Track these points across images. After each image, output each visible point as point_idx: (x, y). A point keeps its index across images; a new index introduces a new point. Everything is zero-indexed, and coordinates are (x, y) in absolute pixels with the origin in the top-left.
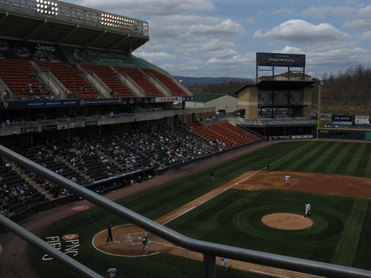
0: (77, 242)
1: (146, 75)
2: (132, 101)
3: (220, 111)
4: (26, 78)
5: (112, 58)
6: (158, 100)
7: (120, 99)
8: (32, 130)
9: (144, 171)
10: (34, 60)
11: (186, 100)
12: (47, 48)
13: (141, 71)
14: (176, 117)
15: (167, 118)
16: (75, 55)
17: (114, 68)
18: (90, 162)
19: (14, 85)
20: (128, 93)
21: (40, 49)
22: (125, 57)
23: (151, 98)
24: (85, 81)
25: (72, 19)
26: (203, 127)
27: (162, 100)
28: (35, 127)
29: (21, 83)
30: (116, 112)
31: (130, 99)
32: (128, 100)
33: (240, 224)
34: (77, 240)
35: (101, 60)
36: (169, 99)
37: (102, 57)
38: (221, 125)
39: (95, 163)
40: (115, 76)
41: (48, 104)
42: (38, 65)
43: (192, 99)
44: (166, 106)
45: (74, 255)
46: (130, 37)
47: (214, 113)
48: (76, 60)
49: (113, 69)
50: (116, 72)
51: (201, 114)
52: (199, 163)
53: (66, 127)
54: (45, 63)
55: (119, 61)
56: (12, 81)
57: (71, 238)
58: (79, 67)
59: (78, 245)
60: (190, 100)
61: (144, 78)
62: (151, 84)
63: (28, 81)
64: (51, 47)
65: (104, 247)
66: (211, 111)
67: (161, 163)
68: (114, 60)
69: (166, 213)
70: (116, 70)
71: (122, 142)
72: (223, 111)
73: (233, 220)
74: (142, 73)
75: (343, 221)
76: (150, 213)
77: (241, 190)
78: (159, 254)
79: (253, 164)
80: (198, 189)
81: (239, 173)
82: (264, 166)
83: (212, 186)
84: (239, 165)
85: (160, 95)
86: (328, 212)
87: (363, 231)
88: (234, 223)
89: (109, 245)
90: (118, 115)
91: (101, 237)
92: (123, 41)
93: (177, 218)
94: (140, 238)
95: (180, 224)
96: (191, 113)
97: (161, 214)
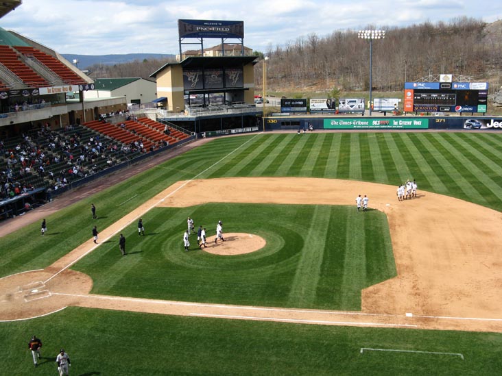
1: (22, 56)
2: (3, 96)
3: (132, 101)
6: (43, 91)
9: (32, 195)
11: (84, 89)
13: (14, 50)
14: (71, 114)
15: (58, 116)
23: (33, 89)
26: (111, 125)
27: (49, 91)
36: (59, 90)
43: (93, 87)
44: (53, 99)
47: (125, 105)
51: (106, 107)
52: (110, 176)
60: (90, 89)
61: (19, 60)
62: (31, 69)
66: (121, 102)
69: (70, 251)
72: (136, 102)
73: (162, 250)
74: (15, 53)
75: (302, 236)
76: (47, 252)
77: (171, 208)
78: (65, 309)
79: (182, 171)
80: (110, 211)
81: (164, 185)
82: (198, 173)
83: (130, 206)
84: (164, 173)
85: (46, 84)
86: (283, 226)
87: (326, 245)
88: (164, 254)
93: (86, 256)
94: (36, 291)
95: (91, 263)
96: (93, 107)
97: (62, 252)
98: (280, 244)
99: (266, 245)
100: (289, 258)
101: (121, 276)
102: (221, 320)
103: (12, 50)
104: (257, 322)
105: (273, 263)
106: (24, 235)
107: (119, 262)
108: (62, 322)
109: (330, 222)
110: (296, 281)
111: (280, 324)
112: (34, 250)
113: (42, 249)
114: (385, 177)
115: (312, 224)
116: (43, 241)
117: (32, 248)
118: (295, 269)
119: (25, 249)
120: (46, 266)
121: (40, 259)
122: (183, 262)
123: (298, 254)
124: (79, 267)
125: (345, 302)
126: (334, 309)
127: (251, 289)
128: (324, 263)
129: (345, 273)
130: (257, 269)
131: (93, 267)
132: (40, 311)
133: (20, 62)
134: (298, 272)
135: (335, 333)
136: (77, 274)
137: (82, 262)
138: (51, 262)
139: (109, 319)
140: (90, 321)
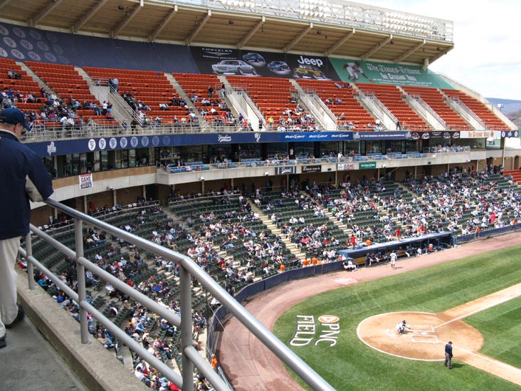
0: (337, 327)
1: (447, 98)
2: (425, 137)
4: (284, 102)
5: (400, 73)
6: (464, 135)
7: (409, 133)
8: (289, 171)
9: (438, 237)
10: (294, 78)
11: (507, 136)
12: (312, 61)
13: (441, 93)
14: (490, 160)
15: (476, 161)
16: (350, 70)
17: (403, 87)
18: (363, 219)
19: (268, 111)
20: (420, 124)
21: (303, 63)
22: (418, 72)
23: (455, 132)
24: (361, 105)
25: (346, 21)
27: (470, 135)
28: (292, 167)
29: (278, 109)
30: (403, 150)
31: (424, 133)
32: (421, 134)
34: (338, 325)
35: (385, 77)
36: (480, 134)
37: (385, 73)
39: (369, 221)
40: (403, 100)
41: (311, 136)
42: (300, 85)
43: (516, 134)
44: (472, 143)
45: (332, 345)
46: (427, 44)
48: (350, 77)
49: (401, 90)
50: (405, 93)
53: (334, 169)
54: (308, 81)
55: (409, 77)
56: (266, 106)
57: (329, 321)
58: (354, 87)
59: (339, 332)
60: (513, 136)
61: (445, 102)
62: (454, 112)
63: (287, 106)
64: (317, 60)
65: (374, 340)
67: (464, 227)
68: (402, 77)
69: (466, 302)
70: (406, 91)
71: (409, 192)
74: (442, 95)
76: (443, 298)
80: (516, 270)
89: (379, 337)
90: (405, 155)
91: (370, 325)
92: (417, 49)
93: (482, 312)
94: (424, 333)
95: (486, 320)
96: (513, 156)
97: (457, 302)
103: (439, 92)
106: (423, 275)
112: (431, 292)
113: (437, 293)
116: (439, 286)
117: (428, 291)
119: (422, 290)
120: (440, 312)
121: (434, 303)
124: (471, 321)
131: (490, 325)
132: (425, 355)
133: (446, 104)
136: (469, 328)
137: (476, 317)
138: (444, 309)
139: (494, 386)
140: (472, 381)
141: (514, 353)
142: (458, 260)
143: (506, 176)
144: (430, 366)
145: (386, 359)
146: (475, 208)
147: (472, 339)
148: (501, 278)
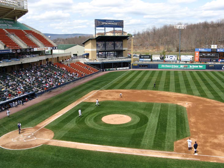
1: (27, 34)
2: (19, 51)
3: (74, 55)
5: (4, 23)
6: (36, 49)
7: (11, 50)
9: (29, 94)
11: (53, 49)
13: (24, 32)
14: (47, 60)
15: (42, 60)
17: (6, 30)
20: (16, 46)
22: (13, 23)
23: (31, 49)
26: (64, 65)
27: (38, 49)
30: (9, 58)
31: (18, 50)
32: (16, 50)
33: (90, 123)
36: (42, 49)
38: (75, 63)
40: (7, 35)
43: (57, 48)
44: (40, 53)
46: (16, 10)
47: (71, 56)
49: (5, 31)
50: (7, 32)
51: (62, 57)
52: (63, 87)
55: (9, 25)
60: (56, 49)
61: (26, 36)
62: (30, 40)
65: (7, 145)
66: (69, 55)
67: (40, 88)
68: (5, 25)
69: (45, 120)
70: (8, 31)
71: (14, 77)
72: (76, 55)
73: (85, 121)
74: (24, 33)
75: (148, 116)
76: (35, 120)
77: (89, 102)
78: (42, 146)
79: (95, 86)
80: (63, 103)
81: (87, 92)
82: (102, 87)
83: (71, 101)
84: (87, 87)
85: (37, 46)
86: (139, 112)
87: (159, 121)
88: (86, 122)
89: (9, 143)
90: (10, 60)
91: (4, 139)
92: (11, 12)
93: (52, 122)
94: (29, 137)
95: (54, 125)
96: (56, 57)
97: (41, 120)
98: (138, 120)
99: (131, 120)
100: (141, 126)
101: (67, 132)
102: (110, 153)
103: (23, 32)
104: (127, 155)
105: (134, 128)
106: (25, 112)
107: (66, 126)
108: (40, 151)
109: (160, 111)
110: (144, 137)
111: (137, 156)
113: (32, 119)
114: (185, 91)
115: (153, 111)
116: (33, 115)
117: (28, 118)
118: (144, 132)
119: (26, 118)
120: (34, 126)
121: (32, 123)
122: (94, 126)
123: (145, 125)
124: (48, 127)
125: (166, 147)
126: (161, 150)
127: (124, 140)
128: (157, 129)
129: (167, 134)
130: (127, 131)
131: (55, 127)
132: (31, 146)
133: (26, 37)
134: (145, 132)
135: (161, 161)
136: (47, 130)
137: (50, 125)
138: (36, 125)
139: (61, 151)
140: (52, 151)
141: (66, 136)
142: (39, 103)
143: (54, 66)
144: (34, 150)
145: (14, 152)
146: (43, 80)
147: (49, 134)
148: (57, 107)
